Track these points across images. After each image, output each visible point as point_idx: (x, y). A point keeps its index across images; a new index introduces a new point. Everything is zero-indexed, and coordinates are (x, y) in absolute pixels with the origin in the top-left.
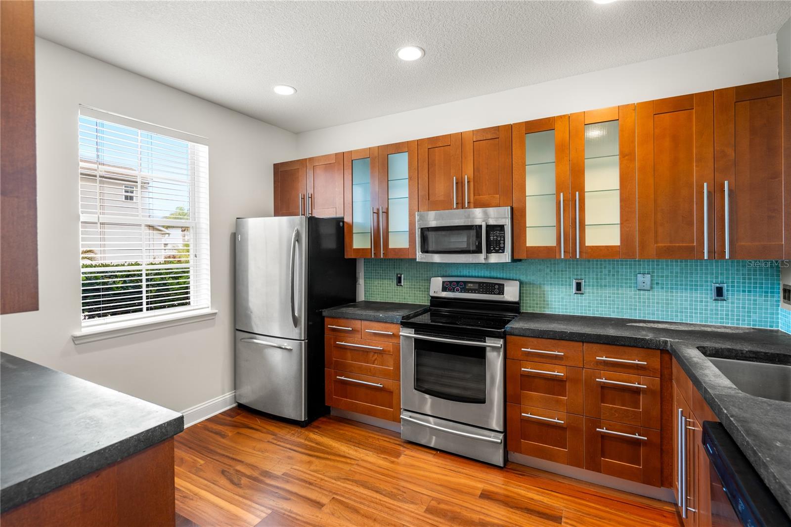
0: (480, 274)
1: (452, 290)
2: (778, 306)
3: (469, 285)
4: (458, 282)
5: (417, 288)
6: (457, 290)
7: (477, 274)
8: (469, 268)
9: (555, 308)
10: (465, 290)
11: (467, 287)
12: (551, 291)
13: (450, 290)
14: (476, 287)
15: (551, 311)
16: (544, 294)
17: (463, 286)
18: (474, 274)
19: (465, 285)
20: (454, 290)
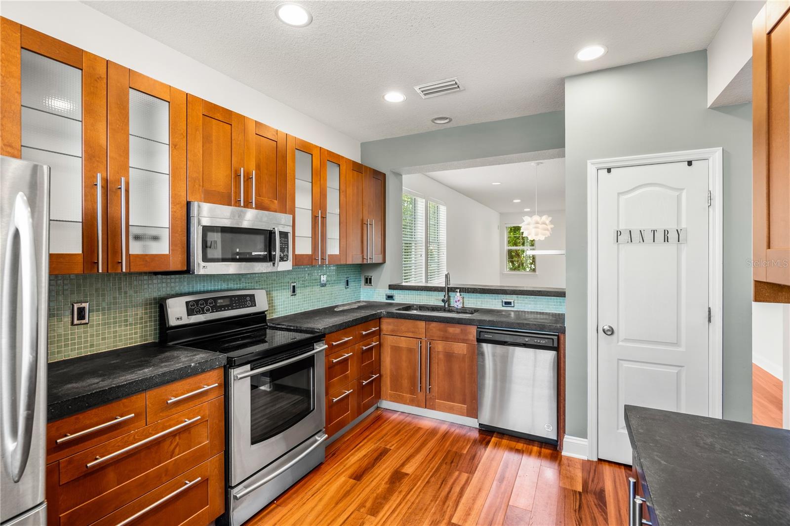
0: (216, 288)
1: (201, 312)
2: (360, 288)
3: (219, 301)
4: (206, 300)
5: (121, 322)
6: (208, 310)
7: (213, 288)
8: (204, 281)
9: (279, 312)
10: (217, 308)
11: (218, 305)
12: (277, 296)
13: (198, 312)
14: (227, 302)
15: (277, 315)
16: (272, 300)
17: (213, 304)
18: (209, 288)
19: (216, 302)
20: (203, 311)
